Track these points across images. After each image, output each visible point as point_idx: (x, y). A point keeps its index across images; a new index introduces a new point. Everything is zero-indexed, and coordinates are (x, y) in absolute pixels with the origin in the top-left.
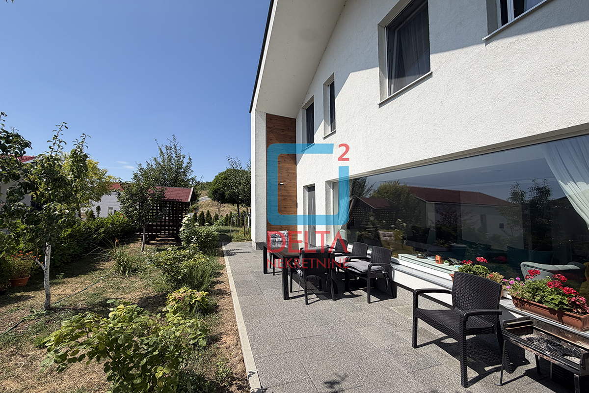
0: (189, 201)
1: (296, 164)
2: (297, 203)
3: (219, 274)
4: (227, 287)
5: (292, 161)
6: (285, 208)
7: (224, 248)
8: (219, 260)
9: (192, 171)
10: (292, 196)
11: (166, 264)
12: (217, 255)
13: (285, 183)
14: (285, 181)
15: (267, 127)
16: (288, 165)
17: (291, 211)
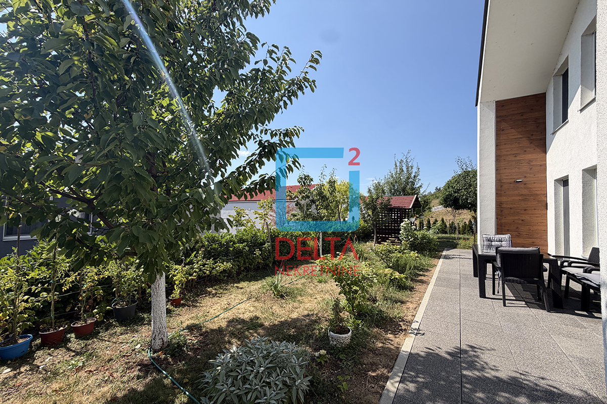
0: (410, 207)
1: (545, 152)
2: (547, 204)
3: (427, 270)
4: (429, 279)
5: (538, 150)
6: (525, 210)
7: (444, 253)
8: (434, 261)
9: (420, 179)
10: (537, 195)
11: (381, 253)
12: (434, 257)
13: (525, 180)
14: (525, 177)
15: (497, 117)
16: (530, 155)
17: (535, 214)
